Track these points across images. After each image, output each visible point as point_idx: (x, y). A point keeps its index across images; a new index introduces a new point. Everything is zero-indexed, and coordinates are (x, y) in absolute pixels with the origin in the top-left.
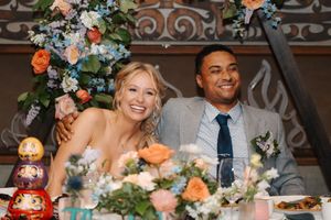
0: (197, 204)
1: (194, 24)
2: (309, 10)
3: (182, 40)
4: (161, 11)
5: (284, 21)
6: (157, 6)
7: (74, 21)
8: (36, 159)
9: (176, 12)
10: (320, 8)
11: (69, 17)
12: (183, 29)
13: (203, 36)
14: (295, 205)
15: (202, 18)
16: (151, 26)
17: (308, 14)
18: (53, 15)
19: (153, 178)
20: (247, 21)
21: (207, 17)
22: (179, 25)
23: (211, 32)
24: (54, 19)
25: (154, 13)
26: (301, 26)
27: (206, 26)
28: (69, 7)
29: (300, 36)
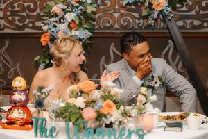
0: (108, 116)
1: (131, 21)
2: (193, 13)
3: (125, 29)
4: (114, 14)
5: (180, 19)
6: (112, 11)
7: (63, 18)
8: (22, 89)
9: (122, 15)
10: (199, 12)
11: (60, 16)
12: (125, 24)
13: (136, 27)
14: (173, 117)
15: (135, 18)
16: (109, 22)
17: (192, 15)
18: (52, 14)
19: (85, 100)
20: (155, 17)
21: (138, 17)
22: (124, 22)
23: (141, 25)
24: (52, 17)
25: (110, 15)
26: (189, 22)
27: (137, 22)
28: (61, 10)
29: (188, 27)
